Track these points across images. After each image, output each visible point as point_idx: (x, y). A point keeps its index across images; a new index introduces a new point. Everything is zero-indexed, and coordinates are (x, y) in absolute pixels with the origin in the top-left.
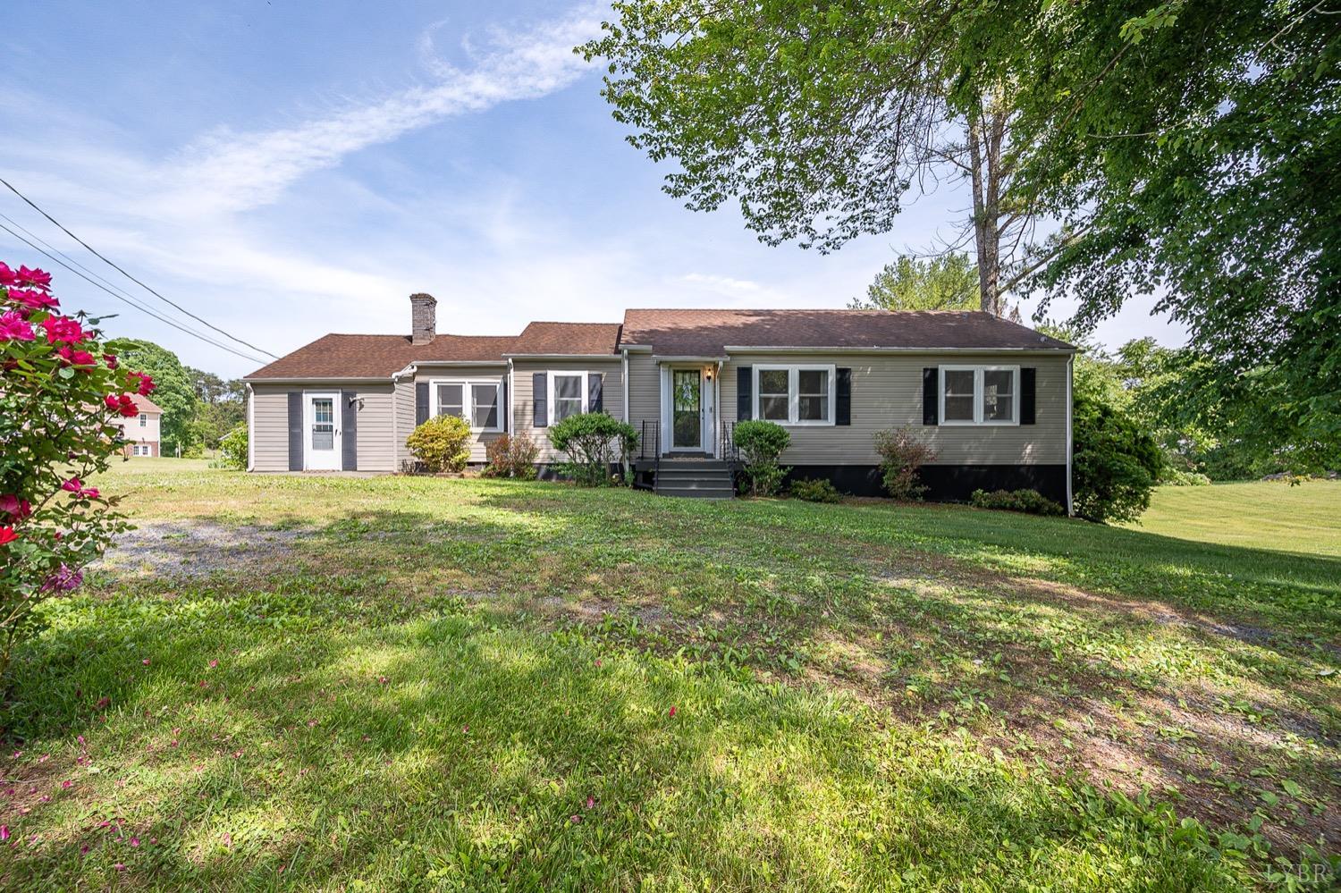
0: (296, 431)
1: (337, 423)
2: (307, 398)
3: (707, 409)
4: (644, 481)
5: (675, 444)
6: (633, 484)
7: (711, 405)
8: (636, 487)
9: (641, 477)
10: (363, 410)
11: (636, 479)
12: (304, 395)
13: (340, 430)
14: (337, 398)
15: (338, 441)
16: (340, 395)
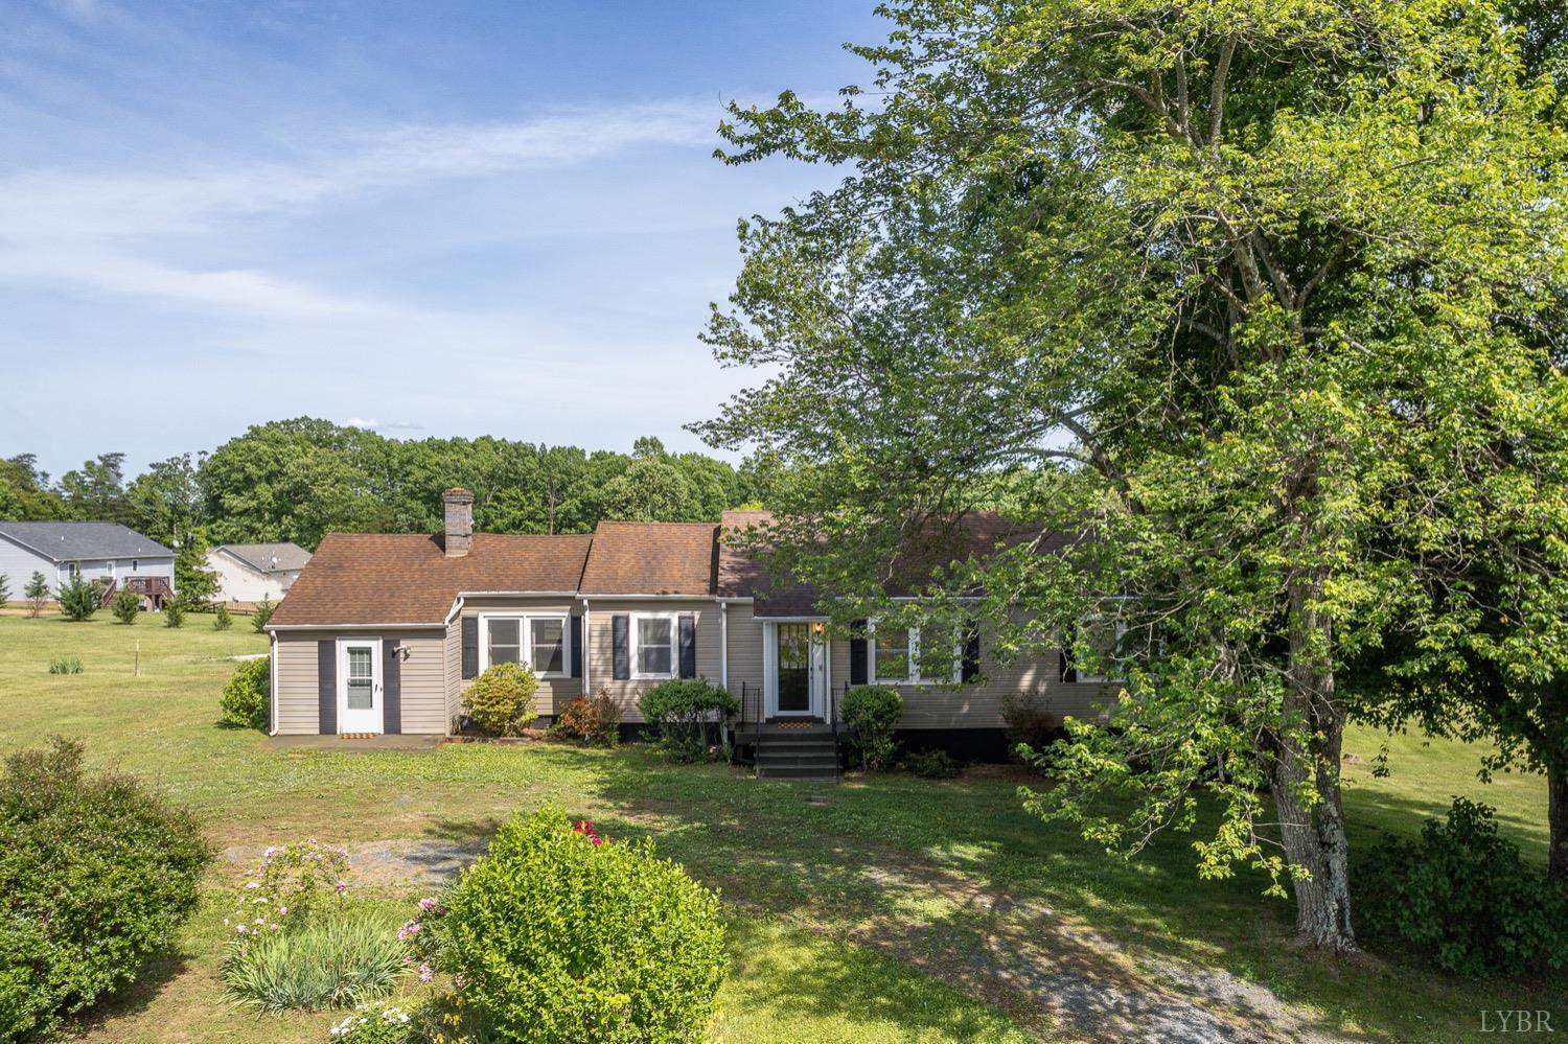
0: (329, 686)
1: (377, 678)
2: (342, 646)
3: (816, 667)
4: (745, 756)
5: (781, 708)
6: (732, 759)
7: (821, 662)
8: (736, 762)
9: (740, 751)
10: (408, 660)
11: (735, 753)
12: (338, 642)
13: (381, 685)
14: (376, 646)
15: (378, 698)
16: (381, 641)
